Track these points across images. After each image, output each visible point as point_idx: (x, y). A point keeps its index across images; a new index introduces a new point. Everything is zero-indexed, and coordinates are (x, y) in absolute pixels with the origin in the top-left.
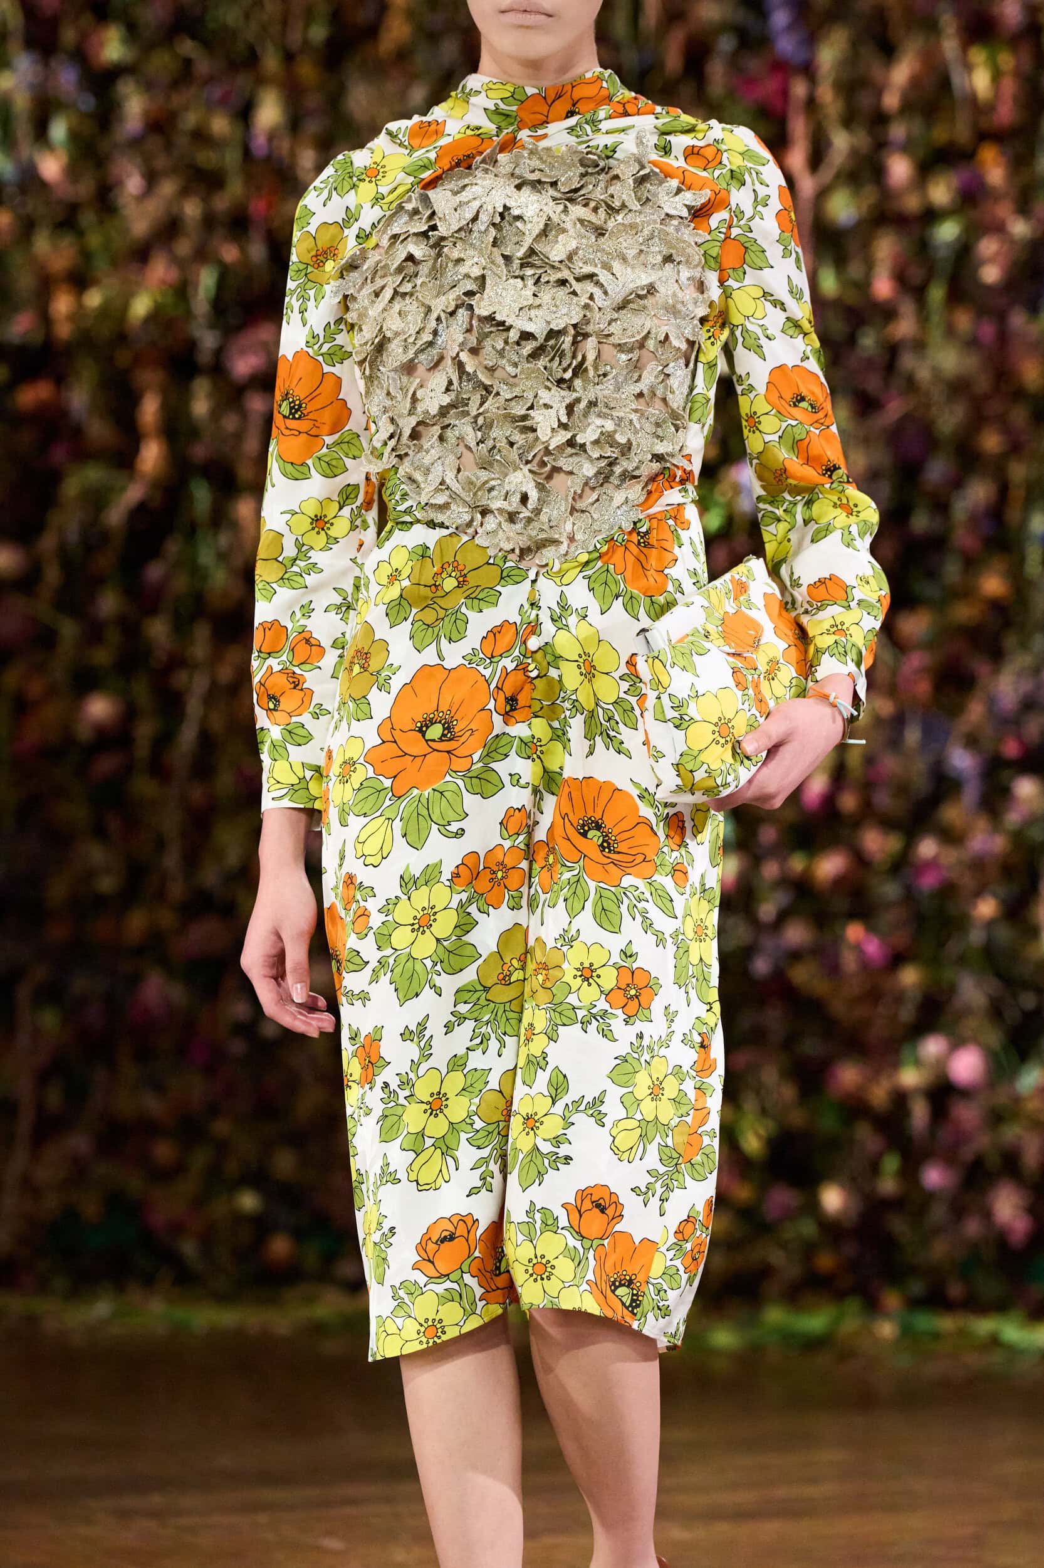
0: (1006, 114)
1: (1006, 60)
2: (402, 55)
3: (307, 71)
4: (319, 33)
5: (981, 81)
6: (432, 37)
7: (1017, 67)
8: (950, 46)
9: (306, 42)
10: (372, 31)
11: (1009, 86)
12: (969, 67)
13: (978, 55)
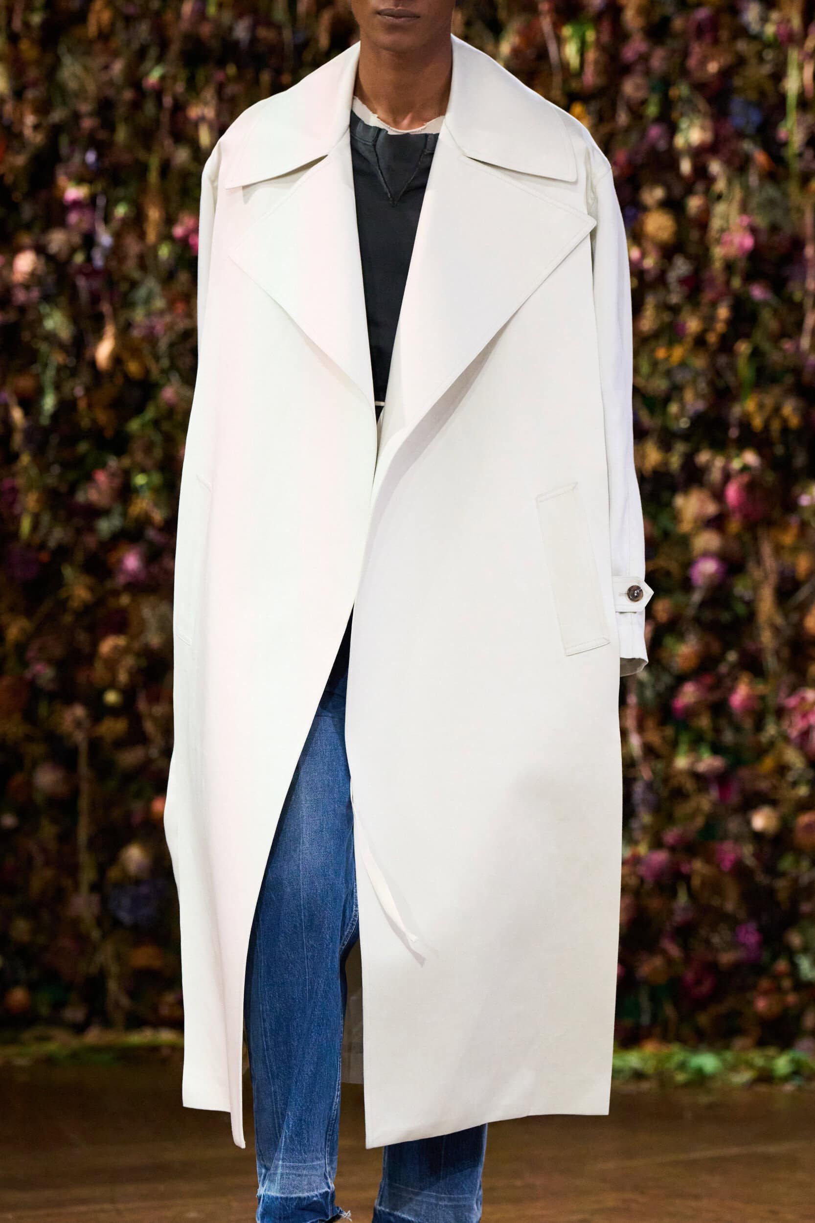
0: (590, 78)
1: (591, 35)
2: (105, 36)
3: (27, 48)
4: (36, 19)
5: (571, 52)
6: (129, 20)
7: (598, 39)
8: (546, 24)
9: (26, 25)
10: (81, 17)
11: (591, 55)
12: (560, 41)
13: (567, 31)
